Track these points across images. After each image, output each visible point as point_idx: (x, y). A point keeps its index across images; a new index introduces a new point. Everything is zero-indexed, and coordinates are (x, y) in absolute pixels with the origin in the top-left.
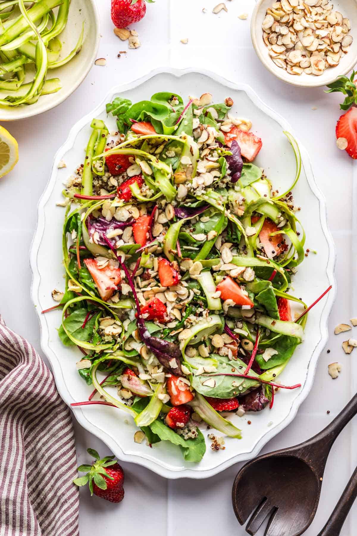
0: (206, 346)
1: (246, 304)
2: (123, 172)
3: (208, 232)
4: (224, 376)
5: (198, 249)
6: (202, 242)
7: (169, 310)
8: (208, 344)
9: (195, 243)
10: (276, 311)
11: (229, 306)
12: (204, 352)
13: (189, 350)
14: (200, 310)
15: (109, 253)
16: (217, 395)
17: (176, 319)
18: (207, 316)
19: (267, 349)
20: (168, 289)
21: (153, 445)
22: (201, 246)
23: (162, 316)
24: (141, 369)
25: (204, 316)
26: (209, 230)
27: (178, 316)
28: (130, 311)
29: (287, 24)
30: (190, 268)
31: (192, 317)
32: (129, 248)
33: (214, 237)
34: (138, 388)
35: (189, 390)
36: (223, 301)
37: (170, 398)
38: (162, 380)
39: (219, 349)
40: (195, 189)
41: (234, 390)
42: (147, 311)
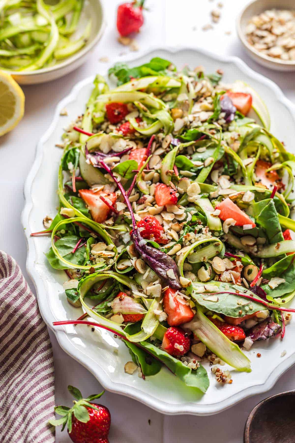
0: (206, 269)
1: (248, 223)
2: (122, 120)
3: (205, 160)
4: (228, 294)
5: (195, 174)
6: (199, 168)
7: (166, 227)
8: (208, 266)
9: (192, 168)
10: (279, 231)
11: (229, 226)
12: (204, 274)
13: (188, 274)
14: (200, 227)
15: (105, 178)
16: (221, 311)
17: (173, 240)
18: (207, 232)
19: (272, 279)
20: (165, 210)
21: (146, 377)
22: (198, 172)
23: (159, 233)
25: (204, 232)
26: (205, 158)
27: (176, 236)
28: (125, 234)
29: (266, 30)
30: (187, 188)
31: (192, 234)
32: (125, 171)
33: (211, 162)
34: (130, 306)
35: (189, 306)
36: (222, 221)
37: (166, 316)
38: (158, 295)
39: (220, 275)
40: (191, 122)
41: (239, 308)
42: (143, 224)
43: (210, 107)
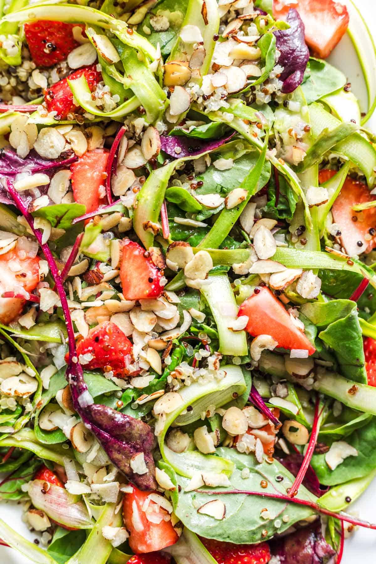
0: (210, 431)
1: (301, 346)
2: (61, 60)
3: (229, 191)
4: (245, 496)
5: (204, 225)
6: (215, 212)
7: (137, 349)
8: (214, 425)
9: (200, 212)
10: (361, 366)
11: (263, 349)
12: (205, 441)
13: (175, 436)
14: (203, 353)
15: (19, 224)
16: (228, 537)
17: (151, 370)
18: (216, 369)
19: (334, 444)
20: (137, 306)
22: (210, 221)
23: (122, 361)
24: (71, 470)
25: (211, 367)
26: (229, 186)
27: (156, 364)
28: (57, 347)
30: (186, 263)
31: (185, 369)
32: (59, 216)
33: (240, 202)
34: (62, 510)
35: (170, 522)
36: (251, 338)
37: (128, 536)
38: (113, 499)
39: (236, 438)
40: (205, 98)
41: (264, 526)
42: (90, 348)
43: (253, 52)
